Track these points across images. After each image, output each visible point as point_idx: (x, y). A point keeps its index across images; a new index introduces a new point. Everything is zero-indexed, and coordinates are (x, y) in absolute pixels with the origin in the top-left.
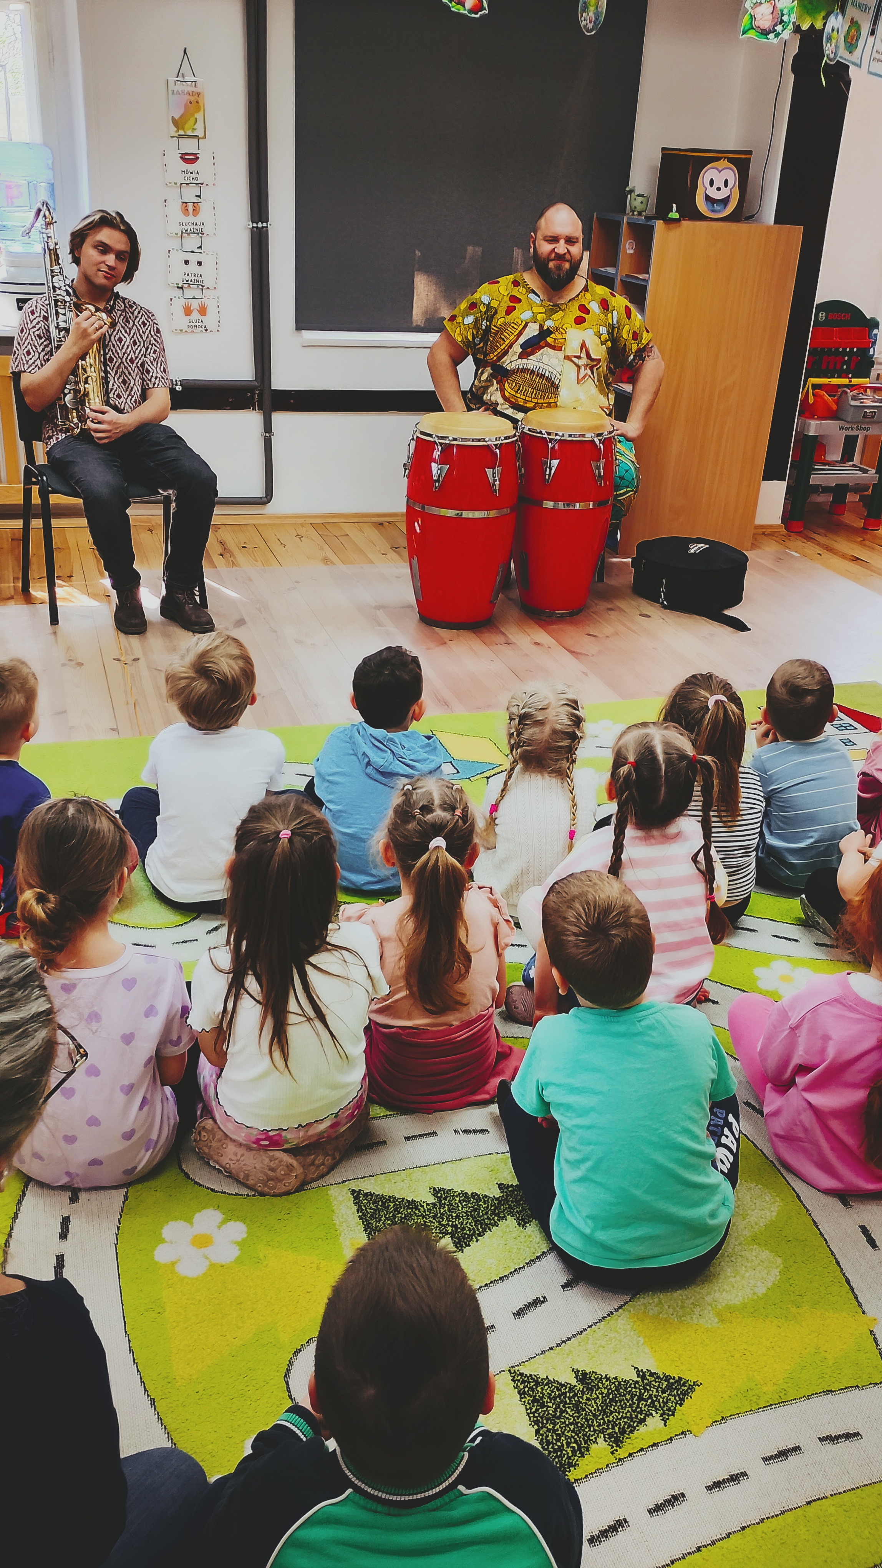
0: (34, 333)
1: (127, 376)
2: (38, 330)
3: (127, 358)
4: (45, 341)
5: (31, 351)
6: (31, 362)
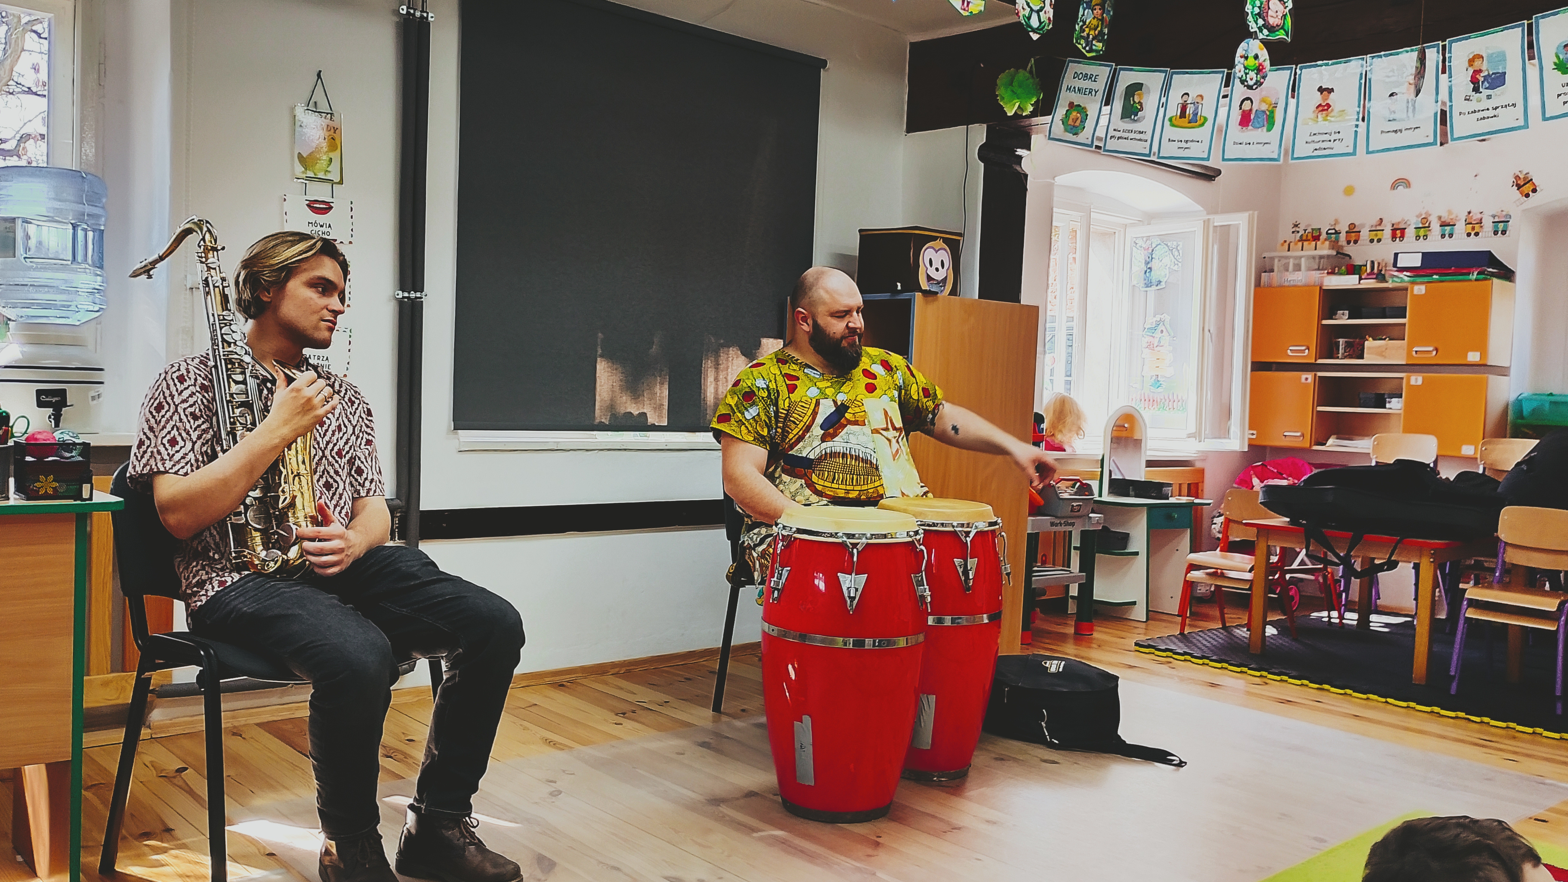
0: (185, 409)
1: (331, 477)
2: (191, 406)
3: (332, 450)
4: (203, 423)
5: (179, 439)
6: (177, 457)
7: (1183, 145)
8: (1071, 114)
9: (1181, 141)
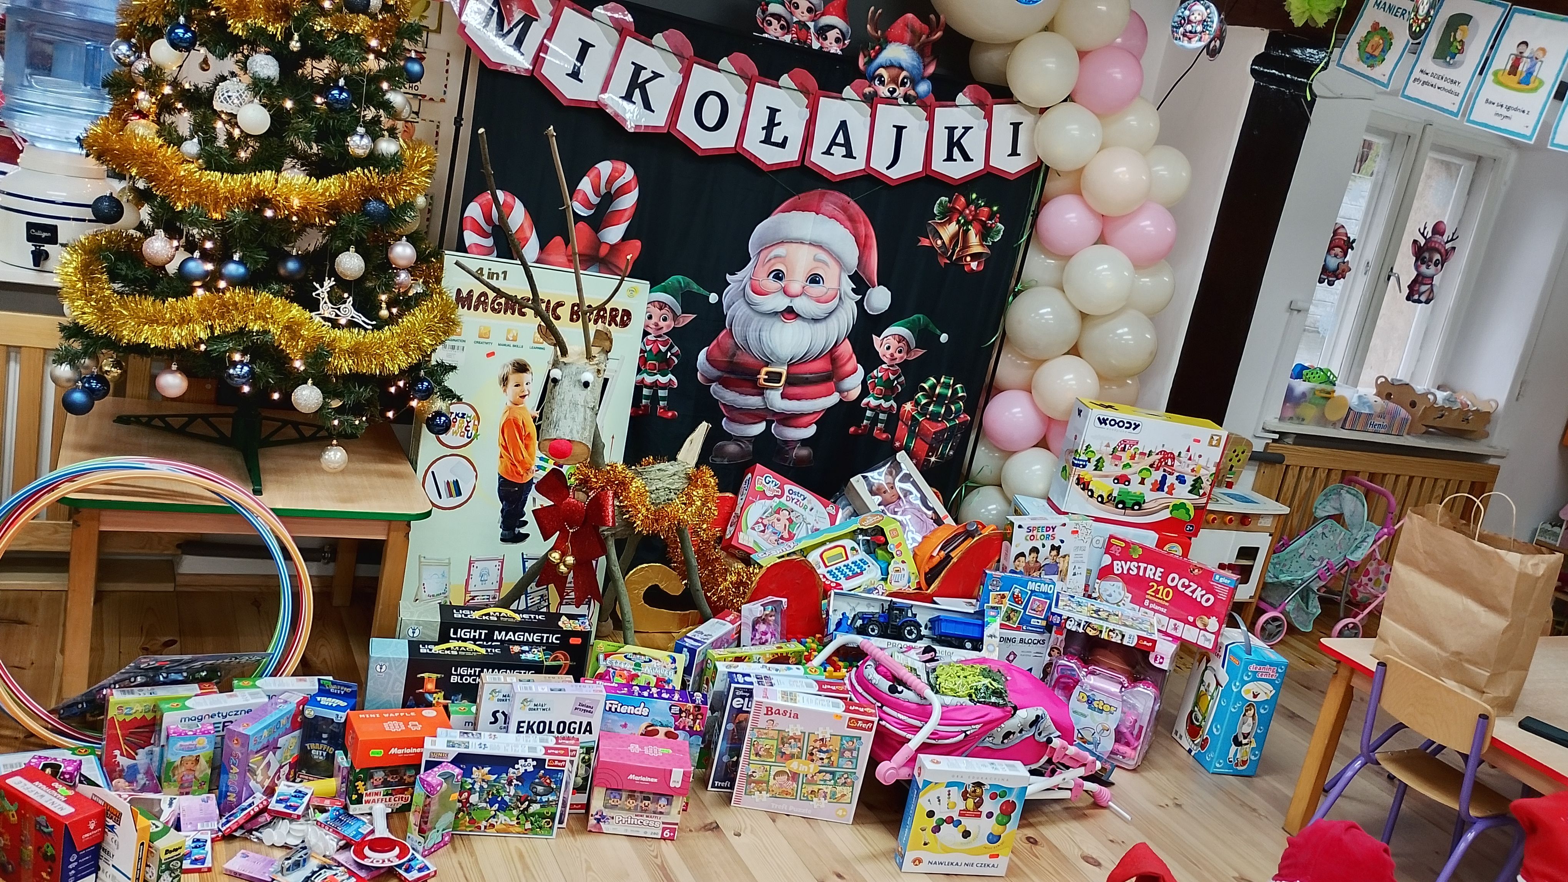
7: (1503, 111)
8: (1373, 37)
9: (1502, 106)
